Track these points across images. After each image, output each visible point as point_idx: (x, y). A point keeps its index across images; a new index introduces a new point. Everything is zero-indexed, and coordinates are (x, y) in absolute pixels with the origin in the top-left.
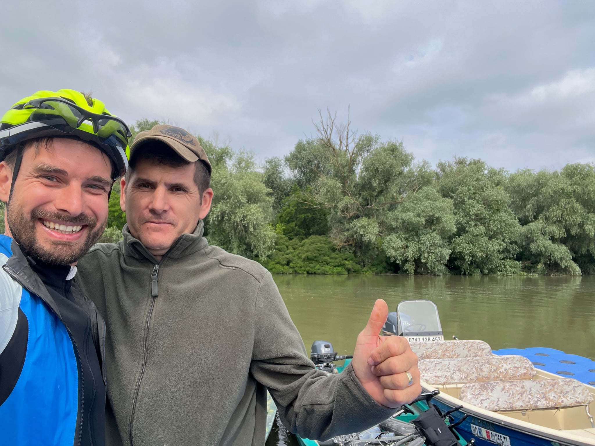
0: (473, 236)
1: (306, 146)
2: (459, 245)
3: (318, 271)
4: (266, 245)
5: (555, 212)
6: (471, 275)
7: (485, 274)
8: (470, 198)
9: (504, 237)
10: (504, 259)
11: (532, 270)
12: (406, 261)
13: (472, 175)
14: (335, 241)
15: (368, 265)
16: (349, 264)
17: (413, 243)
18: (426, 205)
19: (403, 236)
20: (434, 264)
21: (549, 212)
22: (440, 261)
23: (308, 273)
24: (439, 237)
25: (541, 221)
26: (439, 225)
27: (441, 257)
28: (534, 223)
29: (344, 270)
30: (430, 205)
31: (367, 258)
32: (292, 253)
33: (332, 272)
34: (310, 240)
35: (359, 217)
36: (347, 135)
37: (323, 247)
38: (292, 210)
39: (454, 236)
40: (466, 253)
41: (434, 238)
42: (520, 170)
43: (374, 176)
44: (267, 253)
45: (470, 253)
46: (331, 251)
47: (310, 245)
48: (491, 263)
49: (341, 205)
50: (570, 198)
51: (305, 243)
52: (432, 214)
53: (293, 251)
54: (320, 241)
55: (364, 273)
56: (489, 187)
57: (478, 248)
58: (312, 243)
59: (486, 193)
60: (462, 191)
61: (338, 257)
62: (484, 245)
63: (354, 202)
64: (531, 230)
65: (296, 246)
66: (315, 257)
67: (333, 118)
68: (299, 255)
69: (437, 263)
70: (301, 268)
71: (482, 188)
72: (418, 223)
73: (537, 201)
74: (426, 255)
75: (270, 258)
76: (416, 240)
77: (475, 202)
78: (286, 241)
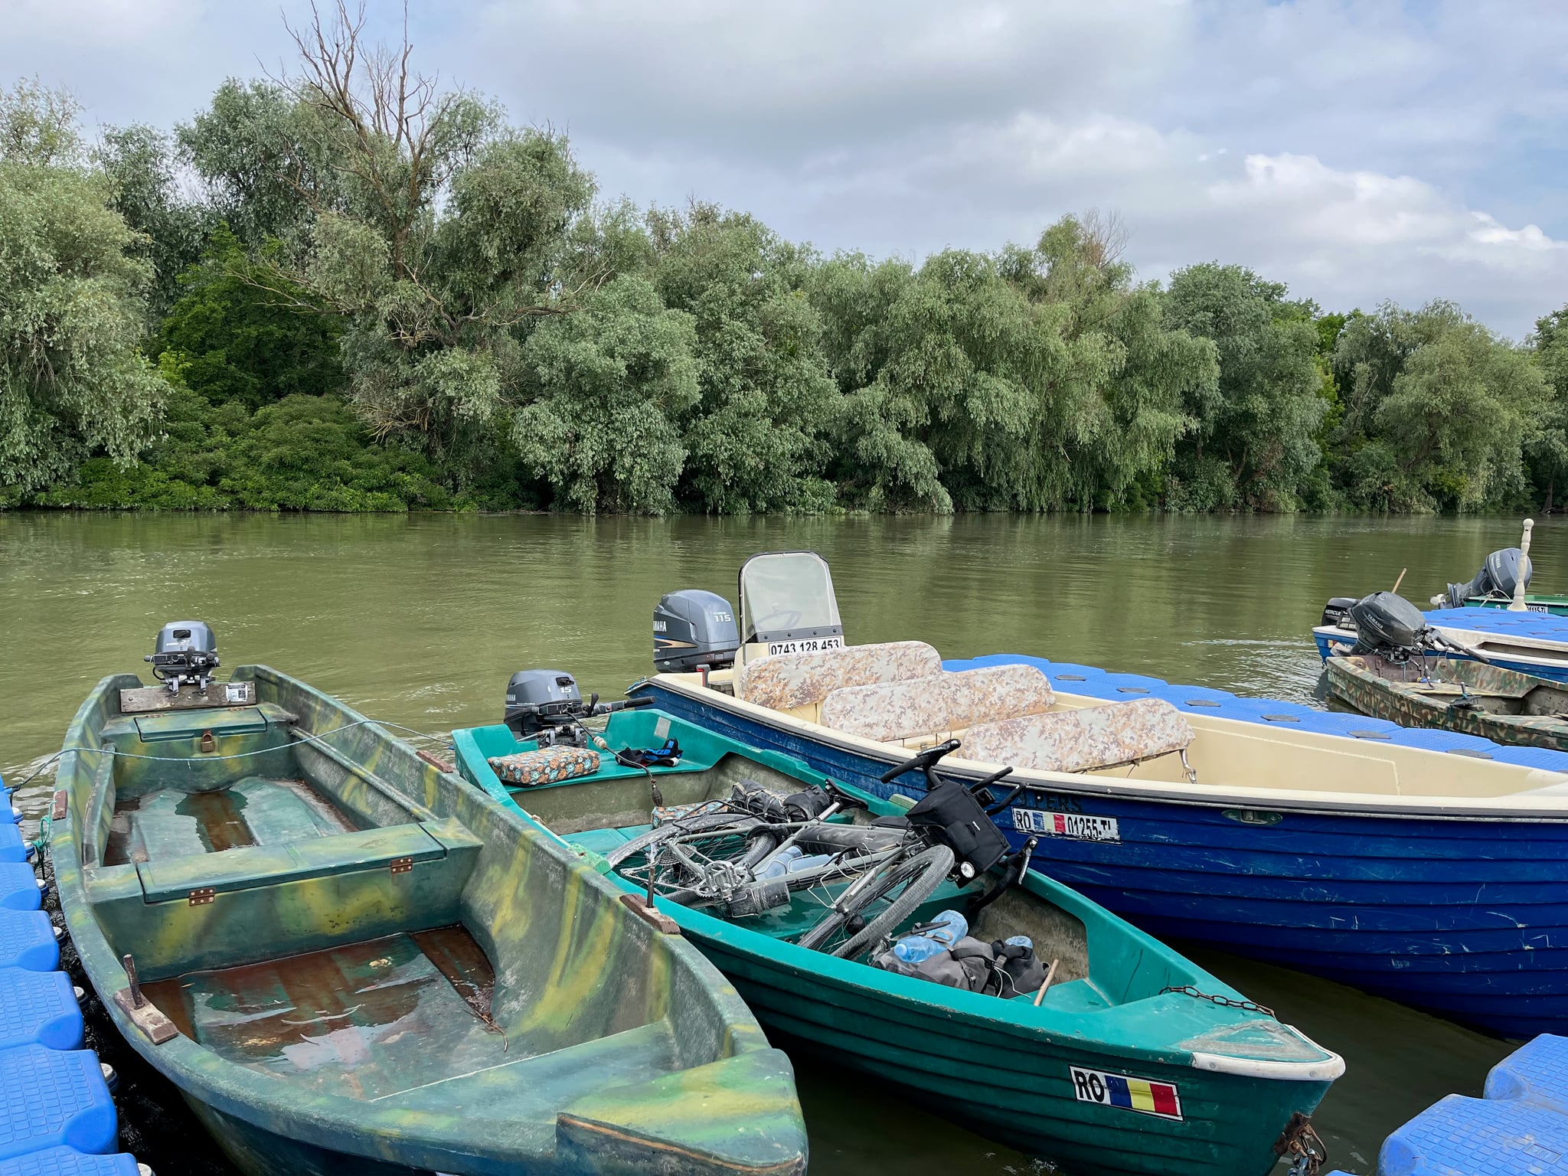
0: (739, 415)
1: (254, 102)
2: (705, 437)
3: (317, 502)
4: (133, 419)
5: (912, 365)
6: (728, 514)
7: (760, 513)
8: (732, 315)
9: (805, 422)
10: (800, 475)
11: (857, 502)
12: (573, 476)
13: (740, 255)
14: (369, 415)
15: (467, 485)
16: (412, 483)
17: (593, 428)
18: (628, 325)
19: (569, 407)
20: (647, 484)
21: (898, 364)
22: (661, 477)
23: (284, 509)
24: (659, 415)
25: (882, 386)
26: (661, 383)
27: (664, 466)
28: (867, 390)
29: (396, 500)
30: (640, 327)
31: (465, 466)
32: (227, 447)
33: (361, 506)
34: (286, 410)
35: (440, 347)
36: (402, 86)
37: (329, 431)
38: (213, 311)
39: (695, 410)
40: (722, 457)
41: (649, 415)
42: (842, 254)
43: (488, 227)
44: (138, 446)
45: (731, 458)
46: (355, 443)
47: (287, 423)
48: (773, 486)
49: (386, 306)
50: (945, 332)
51: (267, 416)
52: (643, 350)
53: (226, 439)
54: (319, 413)
55: (456, 508)
56: (778, 291)
57: (749, 447)
58: (293, 418)
59: (770, 305)
60: (716, 295)
61: (381, 462)
62: (763, 439)
63: (429, 301)
64: (862, 406)
65: (236, 426)
66: (307, 460)
67: (354, 22)
68: (253, 454)
69: (654, 483)
70: (260, 493)
71: (760, 291)
72: (610, 373)
73: (876, 334)
74: (628, 461)
75: (146, 461)
76: (602, 420)
77: (745, 326)
78: (203, 408)
